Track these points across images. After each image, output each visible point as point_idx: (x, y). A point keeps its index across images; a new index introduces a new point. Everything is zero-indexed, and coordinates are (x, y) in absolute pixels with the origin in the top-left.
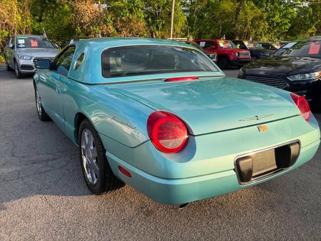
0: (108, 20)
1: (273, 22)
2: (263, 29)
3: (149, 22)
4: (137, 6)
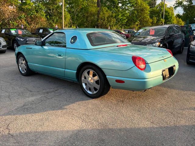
0: (22, 17)
1: (118, 18)
2: (113, 22)
3: (48, 18)
4: (41, 9)
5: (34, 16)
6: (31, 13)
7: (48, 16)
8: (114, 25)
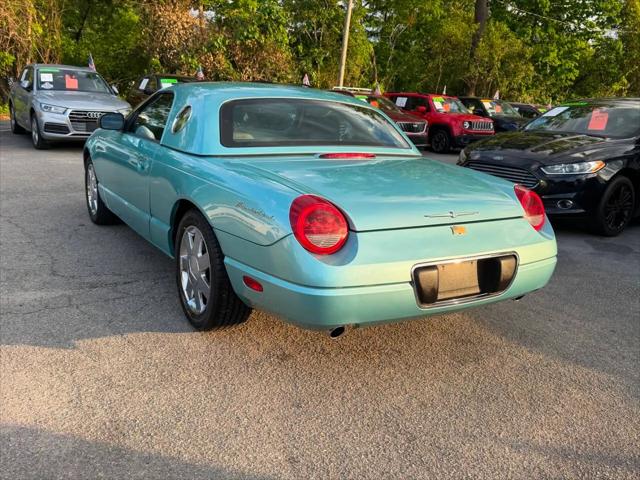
0: (216, 44)
1: (545, 64)
2: (524, 78)
3: (297, 52)
4: (276, 20)
5: (254, 45)
6: (245, 34)
7: (300, 47)
8: (527, 88)
